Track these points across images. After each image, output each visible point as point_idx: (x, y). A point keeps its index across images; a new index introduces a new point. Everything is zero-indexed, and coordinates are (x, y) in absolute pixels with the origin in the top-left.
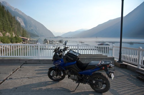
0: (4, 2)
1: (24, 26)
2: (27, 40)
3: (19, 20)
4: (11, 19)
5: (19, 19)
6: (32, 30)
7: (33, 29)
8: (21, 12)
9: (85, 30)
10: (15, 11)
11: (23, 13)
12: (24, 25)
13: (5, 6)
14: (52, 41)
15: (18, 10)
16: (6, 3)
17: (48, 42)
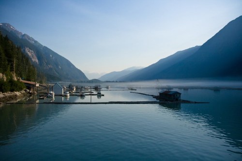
0: (6, 24)
1: (38, 64)
2: (34, 86)
3: (30, 53)
4: (12, 50)
5: (29, 51)
6: (51, 69)
7: (52, 67)
8: (33, 40)
9: (139, 69)
10: (24, 38)
11: (36, 42)
12: (37, 61)
13: (8, 30)
14: (82, 87)
15: (28, 36)
16: (9, 25)
17: (75, 89)
